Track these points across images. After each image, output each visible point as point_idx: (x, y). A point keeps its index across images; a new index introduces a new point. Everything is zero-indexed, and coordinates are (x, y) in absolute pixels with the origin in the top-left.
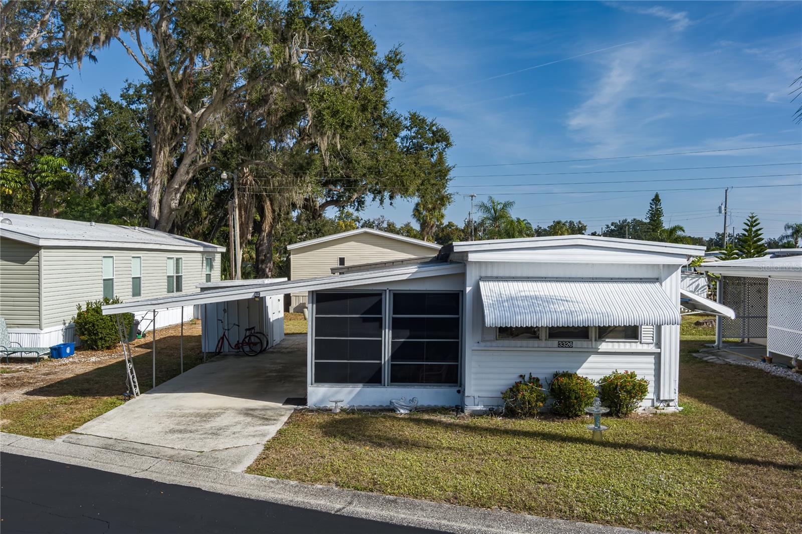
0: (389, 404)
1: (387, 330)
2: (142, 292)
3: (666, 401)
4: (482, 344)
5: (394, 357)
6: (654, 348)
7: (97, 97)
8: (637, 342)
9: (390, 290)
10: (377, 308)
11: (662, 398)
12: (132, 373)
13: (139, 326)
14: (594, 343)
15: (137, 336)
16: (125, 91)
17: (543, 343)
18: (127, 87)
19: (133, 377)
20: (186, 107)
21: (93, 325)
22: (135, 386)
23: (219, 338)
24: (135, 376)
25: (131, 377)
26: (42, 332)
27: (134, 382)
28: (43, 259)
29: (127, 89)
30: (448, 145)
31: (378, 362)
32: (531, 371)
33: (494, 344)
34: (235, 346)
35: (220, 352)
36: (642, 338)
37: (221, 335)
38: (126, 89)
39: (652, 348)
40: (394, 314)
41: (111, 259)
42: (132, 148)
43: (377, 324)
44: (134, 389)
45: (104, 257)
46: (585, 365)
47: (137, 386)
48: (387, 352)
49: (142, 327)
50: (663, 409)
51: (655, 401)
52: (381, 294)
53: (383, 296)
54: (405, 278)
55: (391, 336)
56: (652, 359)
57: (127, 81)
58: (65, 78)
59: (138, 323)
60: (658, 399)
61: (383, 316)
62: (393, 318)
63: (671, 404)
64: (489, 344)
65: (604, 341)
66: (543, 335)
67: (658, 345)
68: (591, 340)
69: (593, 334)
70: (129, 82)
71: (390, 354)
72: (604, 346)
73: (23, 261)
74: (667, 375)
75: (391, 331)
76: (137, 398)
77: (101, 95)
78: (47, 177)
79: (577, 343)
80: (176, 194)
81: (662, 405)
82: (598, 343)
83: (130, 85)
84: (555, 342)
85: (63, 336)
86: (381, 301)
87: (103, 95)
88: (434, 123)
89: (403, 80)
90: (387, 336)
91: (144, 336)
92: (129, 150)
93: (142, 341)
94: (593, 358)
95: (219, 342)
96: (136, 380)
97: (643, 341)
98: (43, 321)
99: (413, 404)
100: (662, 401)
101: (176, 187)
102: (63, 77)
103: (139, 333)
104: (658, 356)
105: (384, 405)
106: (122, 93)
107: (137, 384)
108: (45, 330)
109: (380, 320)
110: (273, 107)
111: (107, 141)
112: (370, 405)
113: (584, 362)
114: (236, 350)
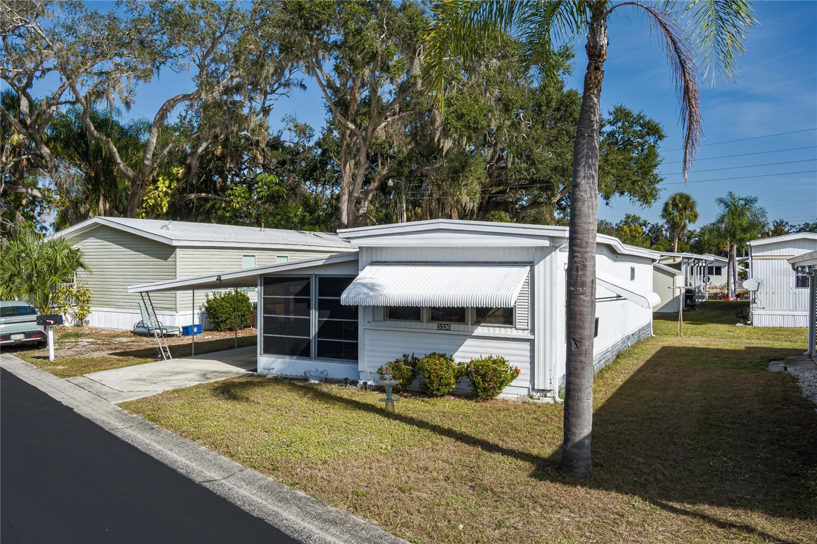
0: (303, 375)
1: (314, 310)
3: (543, 391)
4: (373, 324)
5: (320, 333)
6: (529, 335)
8: (512, 328)
9: (316, 275)
10: (306, 290)
11: (536, 388)
14: (470, 326)
17: (424, 325)
20: (349, 123)
21: (215, 310)
22: (166, 351)
26: (177, 314)
28: (178, 256)
30: (661, 137)
31: (308, 338)
32: (414, 351)
33: (383, 324)
36: (517, 323)
39: (527, 335)
40: (319, 296)
41: (254, 258)
43: (305, 305)
44: (164, 353)
45: (244, 256)
46: (461, 348)
47: (168, 351)
48: (314, 329)
50: (539, 399)
51: (531, 390)
52: (309, 278)
53: (311, 280)
54: (321, 264)
55: (317, 315)
56: (527, 346)
58: (271, 107)
60: (533, 389)
61: (311, 297)
62: (319, 300)
63: (548, 394)
64: (378, 324)
65: (479, 325)
66: (425, 315)
67: (533, 331)
68: (467, 324)
69: (469, 317)
71: (317, 331)
72: (480, 330)
73: (166, 259)
74: (542, 364)
75: (317, 312)
76: (167, 360)
78: (261, 192)
79: (455, 327)
80: (364, 202)
81: (539, 394)
82: (474, 327)
84: (435, 325)
85: (199, 319)
86: (309, 283)
88: (642, 114)
89: (573, 74)
90: (314, 316)
94: (468, 342)
97: (518, 326)
98: (178, 306)
99: (323, 376)
100: (539, 391)
101: (356, 195)
102: (269, 106)
104: (532, 342)
105: (299, 374)
108: (180, 313)
109: (308, 301)
112: (289, 374)
113: (461, 345)
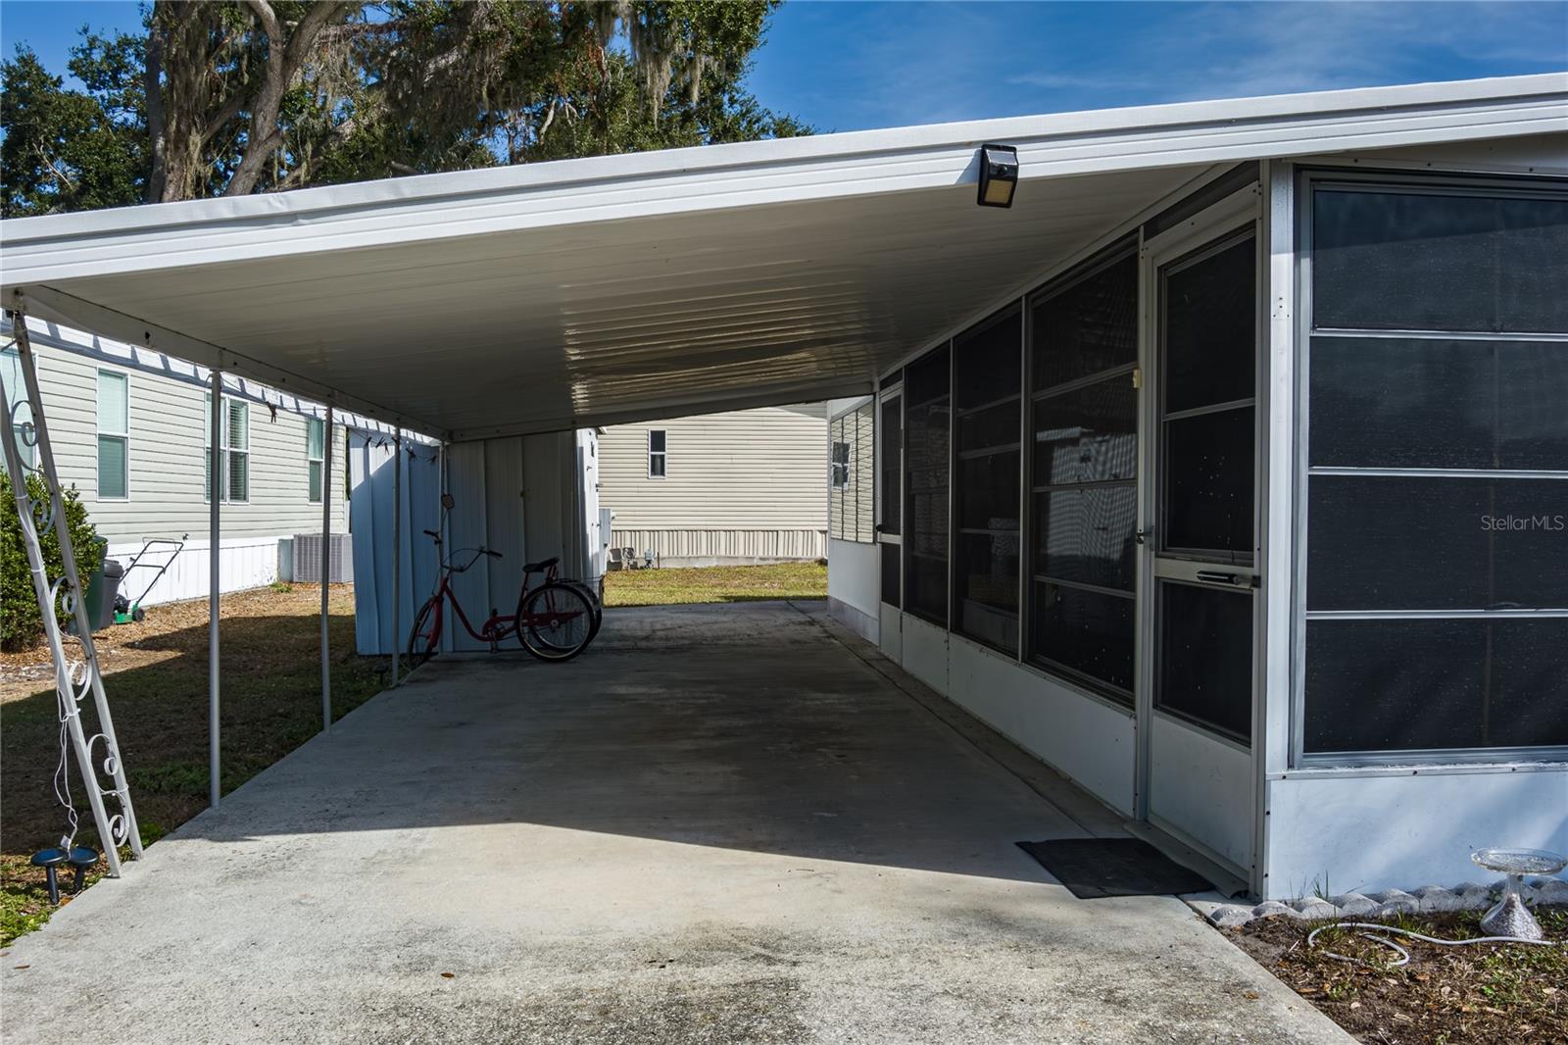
2: (131, 485)
7: (8, 64)
12: (92, 725)
13: (121, 585)
15: (115, 617)
16: (81, 55)
18: (86, 45)
19: (100, 752)
22: (113, 806)
23: (422, 602)
24: (113, 747)
25: (85, 751)
27: (107, 782)
29: (87, 52)
34: (485, 631)
35: (428, 655)
37: (430, 589)
38: (83, 51)
42: (97, 174)
44: (106, 825)
47: (127, 801)
49: (130, 589)
57: (86, 31)
59: (116, 574)
70: (91, 33)
76: (129, 875)
77: (18, 60)
83: (92, 42)
87: (22, 60)
91: (139, 615)
92: (92, 178)
93: (135, 632)
95: (422, 615)
96: (116, 767)
103: (122, 607)
106: (73, 59)
107: (123, 790)
110: (487, 27)
111: (35, 161)
114: (488, 645)
